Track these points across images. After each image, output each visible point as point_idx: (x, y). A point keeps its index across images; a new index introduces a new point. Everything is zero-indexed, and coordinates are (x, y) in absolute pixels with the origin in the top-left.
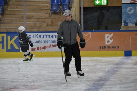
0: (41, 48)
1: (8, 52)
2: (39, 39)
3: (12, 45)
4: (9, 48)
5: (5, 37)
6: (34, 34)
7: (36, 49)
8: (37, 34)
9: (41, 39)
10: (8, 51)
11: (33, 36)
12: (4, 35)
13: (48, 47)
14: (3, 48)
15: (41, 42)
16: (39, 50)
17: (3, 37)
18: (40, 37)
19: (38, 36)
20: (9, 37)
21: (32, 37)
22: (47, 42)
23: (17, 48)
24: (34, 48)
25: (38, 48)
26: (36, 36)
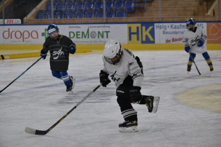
0: (176, 40)
1: (143, 44)
2: (174, 30)
3: (147, 36)
4: (144, 39)
5: (140, 28)
6: (169, 24)
7: (172, 40)
8: (172, 24)
9: (177, 30)
10: (143, 42)
11: (168, 27)
12: (139, 25)
14: (138, 39)
15: (176, 33)
16: (175, 42)
17: (138, 28)
18: (175, 27)
19: (173, 26)
20: (144, 28)
21: (167, 28)
23: (152, 39)
24: (169, 39)
25: (174, 40)
26: (172, 26)
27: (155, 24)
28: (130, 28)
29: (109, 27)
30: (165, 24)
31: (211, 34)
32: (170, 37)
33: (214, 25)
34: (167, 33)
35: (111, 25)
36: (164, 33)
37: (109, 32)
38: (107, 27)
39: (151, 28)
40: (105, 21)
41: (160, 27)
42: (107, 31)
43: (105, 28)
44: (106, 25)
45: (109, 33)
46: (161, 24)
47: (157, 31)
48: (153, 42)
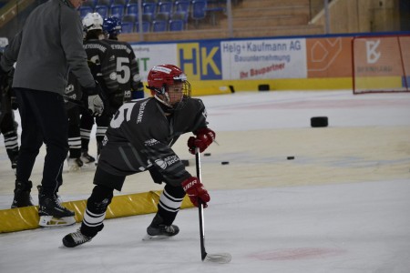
0: (257, 72)
1: (203, 82)
2: (251, 54)
3: (209, 67)
4: (205, 72)
5: (198, 50)
6: (245, 43)
7: (249, 73)
8: (249, 42)
9: (258, 54)
10: (203, 78)
11: (244, 47)
12: (196, 45)
13: (268, 69)
14: (195, 72)
15: (256, 59)
16: (254, 77)
17: (194, 51)
18: (255, 49)
19: (252, 47)
20: (204, 50)
21: (242, 49)
22: (267, 58)
23: (217, 71)
24: (245, 72)
25: (253, 72)
26: (249, 47)
27: (222, 43)
28: (181, 52)
29: (148, 50)
30: (238, 43)
31: (313, 61)
32: (246, 66)
33: (318, 42)
34: (241, 59)
35: (151, 47)
36: (237, 59)
37: (148, 59)
38: (144, 49)
39: (215, 50)
40: (142, 39)
41: (230, 49)
42: (144, 56)
43: (142, 52)
44: (143, 46)
45: (148, 62)
46: (232, 43)
47: (225, 56)
48: (220, 77)
